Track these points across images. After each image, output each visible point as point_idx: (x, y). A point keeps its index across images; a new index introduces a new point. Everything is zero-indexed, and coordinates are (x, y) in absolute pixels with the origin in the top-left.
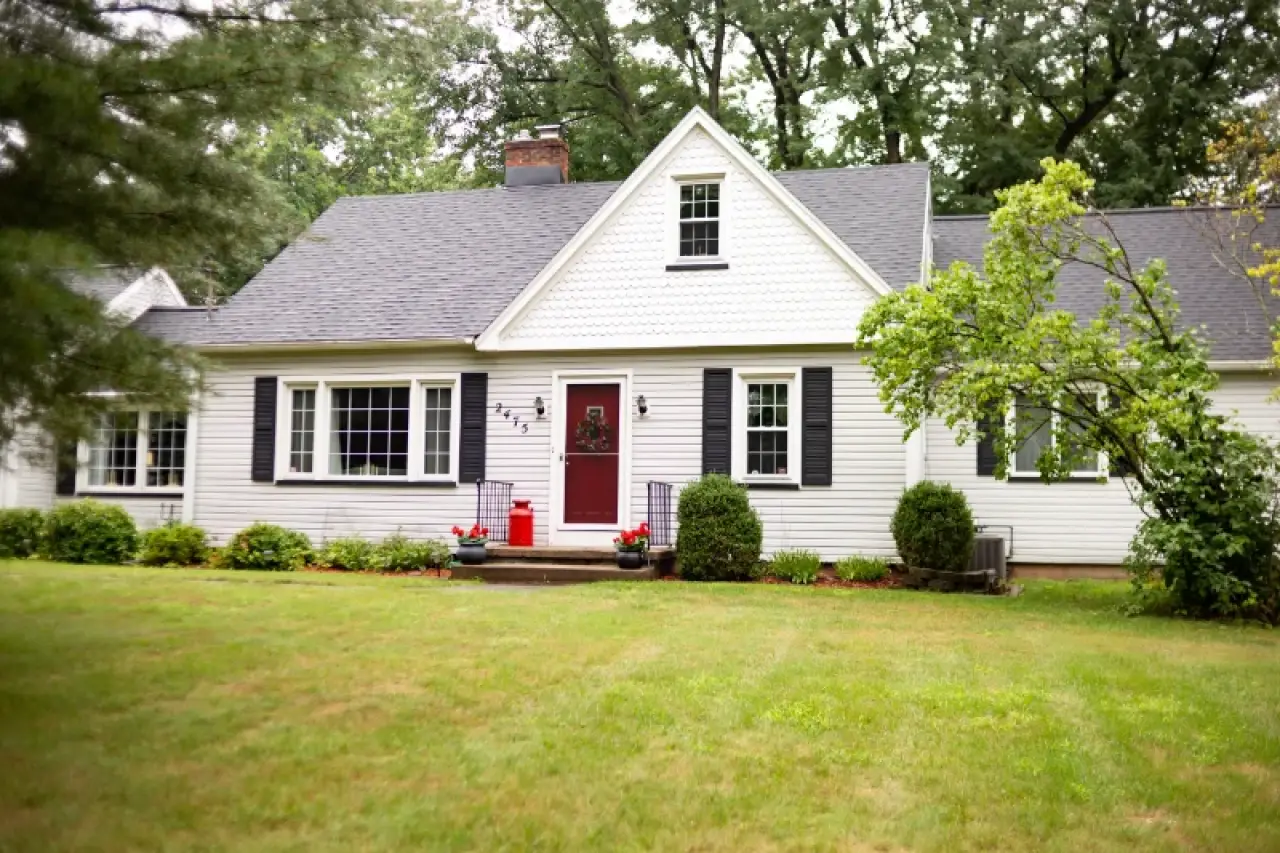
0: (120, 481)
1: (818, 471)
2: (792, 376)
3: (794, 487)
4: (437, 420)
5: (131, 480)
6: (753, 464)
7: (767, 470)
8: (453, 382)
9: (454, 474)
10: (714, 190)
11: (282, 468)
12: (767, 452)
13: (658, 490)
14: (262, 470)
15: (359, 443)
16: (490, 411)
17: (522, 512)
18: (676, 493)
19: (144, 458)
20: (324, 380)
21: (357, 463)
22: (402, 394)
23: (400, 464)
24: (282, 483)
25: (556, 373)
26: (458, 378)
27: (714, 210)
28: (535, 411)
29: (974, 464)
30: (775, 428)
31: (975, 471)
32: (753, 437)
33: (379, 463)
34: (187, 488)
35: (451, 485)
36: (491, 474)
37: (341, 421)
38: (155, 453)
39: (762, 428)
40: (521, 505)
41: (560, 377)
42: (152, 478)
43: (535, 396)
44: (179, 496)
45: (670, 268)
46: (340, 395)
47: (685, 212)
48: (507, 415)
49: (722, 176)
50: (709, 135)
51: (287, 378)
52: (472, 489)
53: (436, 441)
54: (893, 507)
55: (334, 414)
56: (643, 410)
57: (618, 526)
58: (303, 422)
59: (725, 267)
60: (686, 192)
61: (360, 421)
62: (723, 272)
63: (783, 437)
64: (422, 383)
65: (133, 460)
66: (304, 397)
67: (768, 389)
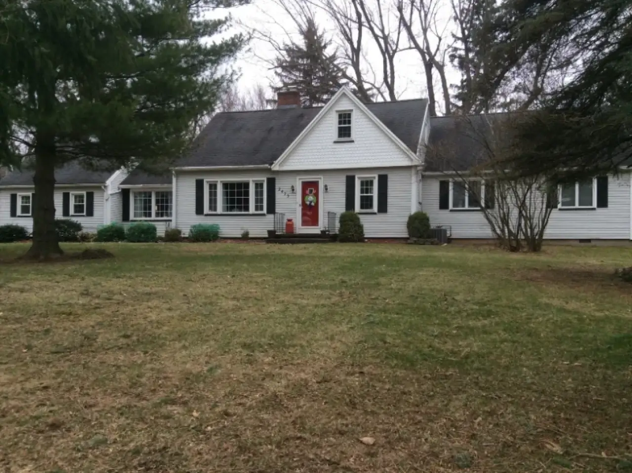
0: (146, 216)
1: (383, 208)
2: (374, 178)
3: (375, 214)
4: (259, 193)
5: (150, 215)
6: (362, 207)
7: (367, 208)
8: (264, 181)
9: (265, 211)
10: (349, 116)
11: (206, 210)
12: (366, 203)
13: (331, 215)
14: (199, 210)
15: (232, 201)
16: (277, 190)
17: (289, 223)
18: (338, 216)
19: (154, 208)
20: (220, 180)
21: (232, 208)
22: (247, 185)
23: (247, 209)
24: (207, 215)
25: (298, 178)
26: (265, 179)
27: (349, 122)
28: (290, 190)
29: (438, 206)
30: (369, 195)
31: (438, 208)
32: (362, 198)
33: (240, 209)
34: (173, 218)
35: (264, 215)
36: (277, 210)
37: (226, 194)
38: (158, 206)
39: (365, 195)
40: (289, 220)
41: (300, 179)
42: (157, 215)
43: (291, 186)
44: (171, 221)
45: (335, 142)
46: (226, 185)
47: (340, 123)
48: (282, 191)
49: (352, 110)
50: (348, 97)
51: (207, 180)
52: (271, 216)
53: (259, 201)
54: (406, 219)
55: (223, 192)
56: (326, 189)
57: (319, 227)
58: (213, 194)
59: (353, 141)
60: (340, 116)
61: (232, 194)
62: (353, 143)
63: (371, 197)
64: (253, 181)
65: (150, 208)
66: (213, 186)
67: (367, 182)
